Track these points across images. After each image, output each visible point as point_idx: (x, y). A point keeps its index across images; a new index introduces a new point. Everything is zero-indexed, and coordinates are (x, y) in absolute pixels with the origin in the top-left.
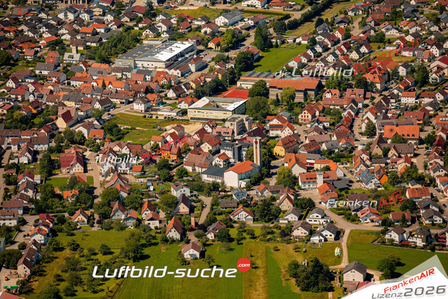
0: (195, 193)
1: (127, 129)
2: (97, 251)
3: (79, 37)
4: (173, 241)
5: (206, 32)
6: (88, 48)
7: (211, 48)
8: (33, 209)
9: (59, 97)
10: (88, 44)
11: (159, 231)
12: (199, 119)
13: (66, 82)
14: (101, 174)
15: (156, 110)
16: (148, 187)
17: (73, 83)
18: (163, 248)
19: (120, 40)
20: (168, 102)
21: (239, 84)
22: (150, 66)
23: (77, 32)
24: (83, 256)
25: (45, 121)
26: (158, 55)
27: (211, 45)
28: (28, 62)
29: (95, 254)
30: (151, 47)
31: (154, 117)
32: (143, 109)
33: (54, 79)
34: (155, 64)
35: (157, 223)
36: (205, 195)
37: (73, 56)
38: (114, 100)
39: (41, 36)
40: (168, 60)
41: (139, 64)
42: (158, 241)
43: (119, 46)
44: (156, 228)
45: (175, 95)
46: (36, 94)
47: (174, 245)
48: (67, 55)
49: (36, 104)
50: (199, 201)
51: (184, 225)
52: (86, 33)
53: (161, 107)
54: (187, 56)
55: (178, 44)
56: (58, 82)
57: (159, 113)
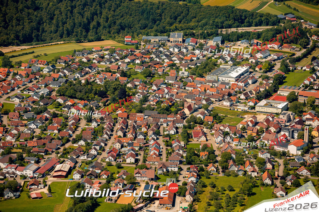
0: (273, 156)
1: (222, 116)
2: (226, 189)
3: (184, 62)
4: (267, 185)
5: (252, 62)
6: (190, 68)
7: (257, 71)
8: (184, 161)
9: (182, 96)
10: (190, 66)
11: (258, 178)
12: (262, 112)
13: (183, 87)
14: (216, 142)
15: (236, 106)
16: (244, 152)
17: (187, 88)
18: (263, 189)
19: (207, 65)
20: (242, 101)
21: (278, 92)
22: (226, 80)
23: (183, 59)
24: (219, 191)
25: (178, 110)
26: (230, 74)
27: (257, 69)
28: (160, 75)
29: (225, 190)
30: (225, 69)
31: (236, 110)
32: (229, 105)
33: (177, 86)
34: (229, 79)
35: (256, 174)
36: (278, 158)
37: (184, 72)
38: (212, 99)
39: (163, 61)
40: (236, 77)
41: (220, 78)
42: (259, 184)
43: (207, 68)
44: (256, 177)
45: (244, 97)
46: (170, 94)
47: (268, 187)
48: (180, 72)
49: (171, 100)
50: (276, 161)
51: (272, 176)
52: (187, 60)
53: (238, 104)
54: (245, 75)
55: (240, 68)
56: (179, 87)
57: (238, 107)
